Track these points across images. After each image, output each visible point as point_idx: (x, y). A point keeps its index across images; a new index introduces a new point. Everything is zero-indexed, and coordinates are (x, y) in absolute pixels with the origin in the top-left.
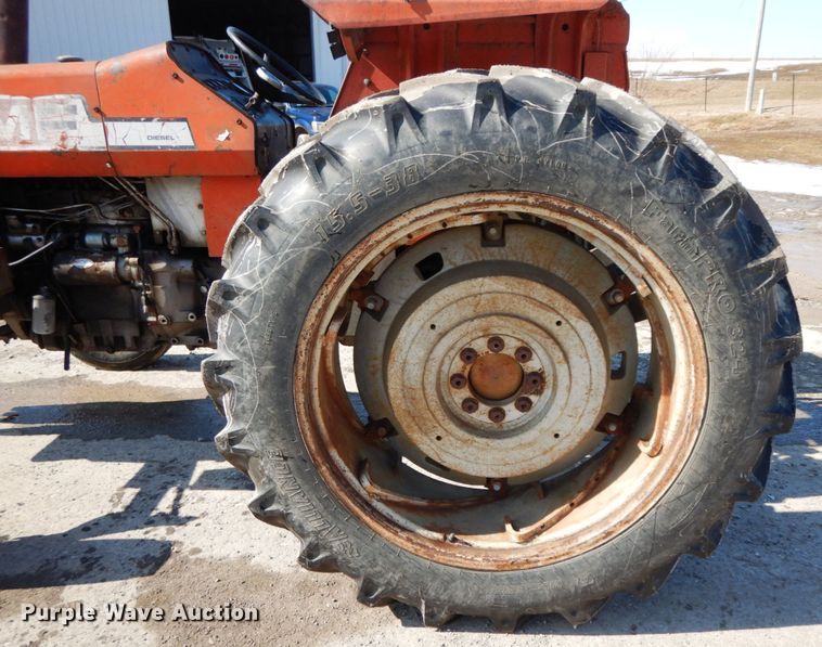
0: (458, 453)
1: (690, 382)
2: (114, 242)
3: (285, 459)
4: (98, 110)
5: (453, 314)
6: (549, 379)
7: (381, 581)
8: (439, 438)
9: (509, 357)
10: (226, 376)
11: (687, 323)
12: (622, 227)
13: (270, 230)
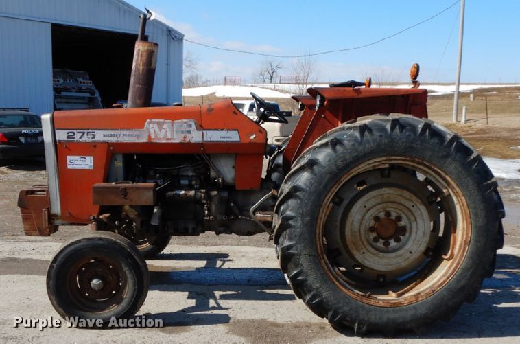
0: (371, 260)
1: (464, 228)
2: (193, 183)
3: (310, 256)
4: (201, 126)
5: (373, 202)
6: (408, 229)
7: (341, 311)
8: (364, 253)
9: (392, 220)
10: (291, 222)
11: (463, 204)
12: (439, 169)
13: (315, 167)
